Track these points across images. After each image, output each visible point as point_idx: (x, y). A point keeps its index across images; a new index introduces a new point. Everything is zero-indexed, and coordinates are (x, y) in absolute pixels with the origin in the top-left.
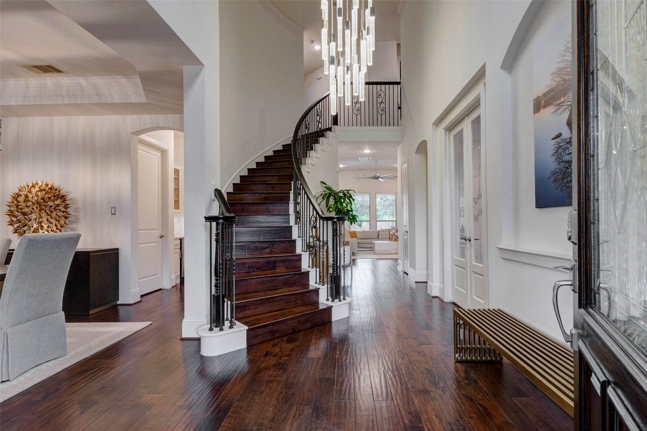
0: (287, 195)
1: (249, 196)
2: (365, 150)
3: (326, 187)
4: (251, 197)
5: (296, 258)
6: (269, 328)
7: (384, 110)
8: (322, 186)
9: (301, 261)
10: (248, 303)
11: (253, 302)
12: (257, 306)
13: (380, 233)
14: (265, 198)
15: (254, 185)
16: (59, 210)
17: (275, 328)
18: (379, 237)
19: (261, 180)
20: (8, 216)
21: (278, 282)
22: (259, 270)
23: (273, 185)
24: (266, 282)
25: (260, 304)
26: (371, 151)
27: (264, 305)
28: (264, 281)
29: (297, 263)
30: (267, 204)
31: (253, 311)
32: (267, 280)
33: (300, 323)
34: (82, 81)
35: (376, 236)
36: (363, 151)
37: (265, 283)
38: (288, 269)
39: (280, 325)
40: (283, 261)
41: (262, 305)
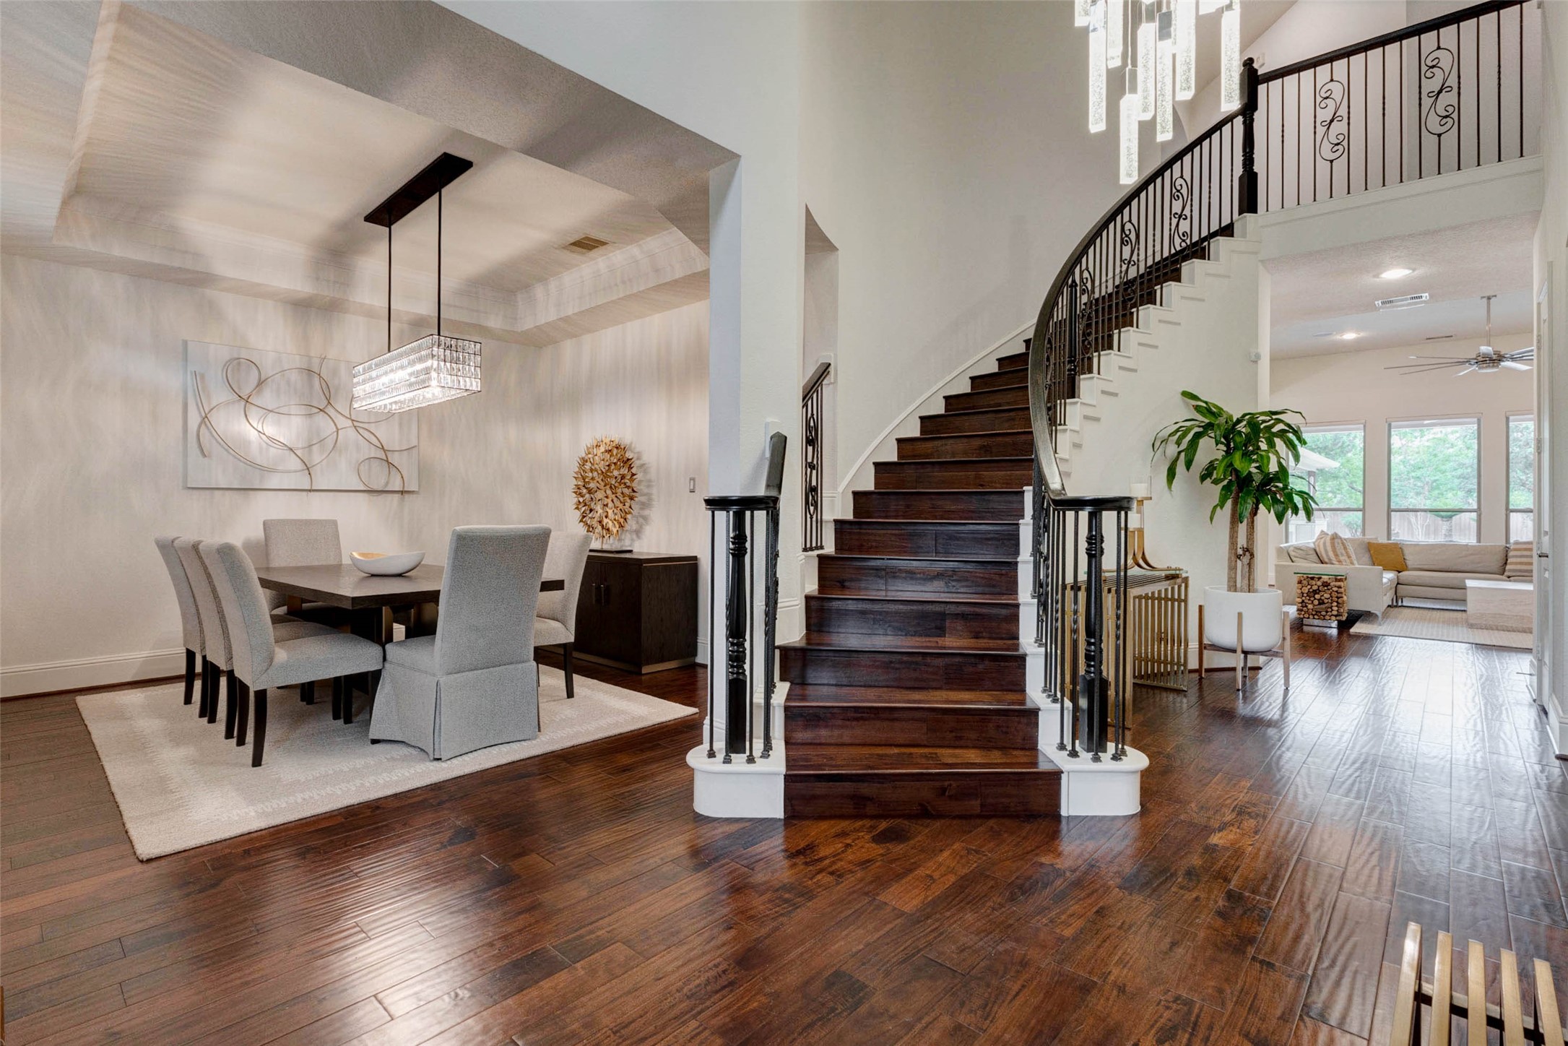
0: (1023, 438)
1: (946, 445)
2: (1385, 271)
3: (1197, 408)
4: (948, 447)
5: (1004, 612)
6: (848, 787)
7: (1452, 116)
8: (1187, 404)
9: (1018, 620)
10: (825, 711)
11: (835, 711)
12: (848, 723)
13: (1511, 554)
14: (982, 447)
15: (966, 418)
16: (625, 484)
17: (865, 789)
18: (1508, 567)
19: (992, 402)
20: (575, 495)
21: (930, 670)
22: (900, 633)
23: (1011, 414)
24: (897, 666)
25: (857, 719)
26: (1414, 270)
27: (867, 722)
28: (891, 662)
29: (1004, 625)
30: (977, 465)
31: (836, 732)
32: (901, 662)
33: (943, 793)
34: (634, 250)
35: (1495, 563)
36: (1377, 276)
37: (893, 668)
38: (977, 638)
39: (879, 785)
40: (963, 616)
41: (861, 722)
